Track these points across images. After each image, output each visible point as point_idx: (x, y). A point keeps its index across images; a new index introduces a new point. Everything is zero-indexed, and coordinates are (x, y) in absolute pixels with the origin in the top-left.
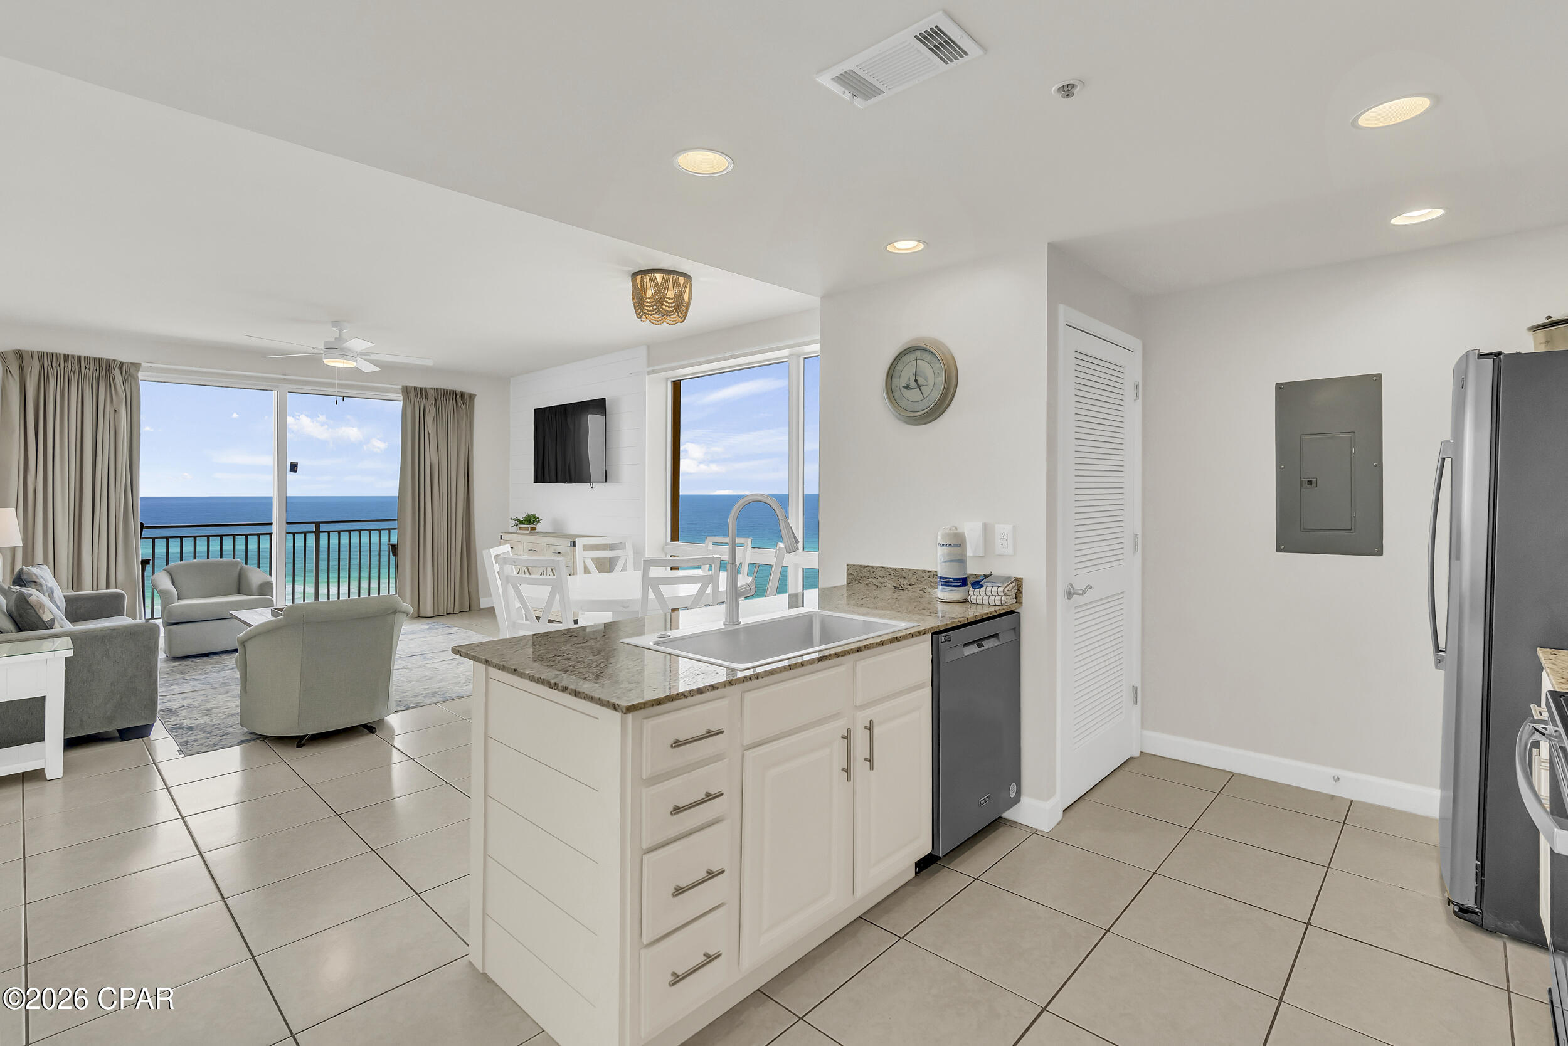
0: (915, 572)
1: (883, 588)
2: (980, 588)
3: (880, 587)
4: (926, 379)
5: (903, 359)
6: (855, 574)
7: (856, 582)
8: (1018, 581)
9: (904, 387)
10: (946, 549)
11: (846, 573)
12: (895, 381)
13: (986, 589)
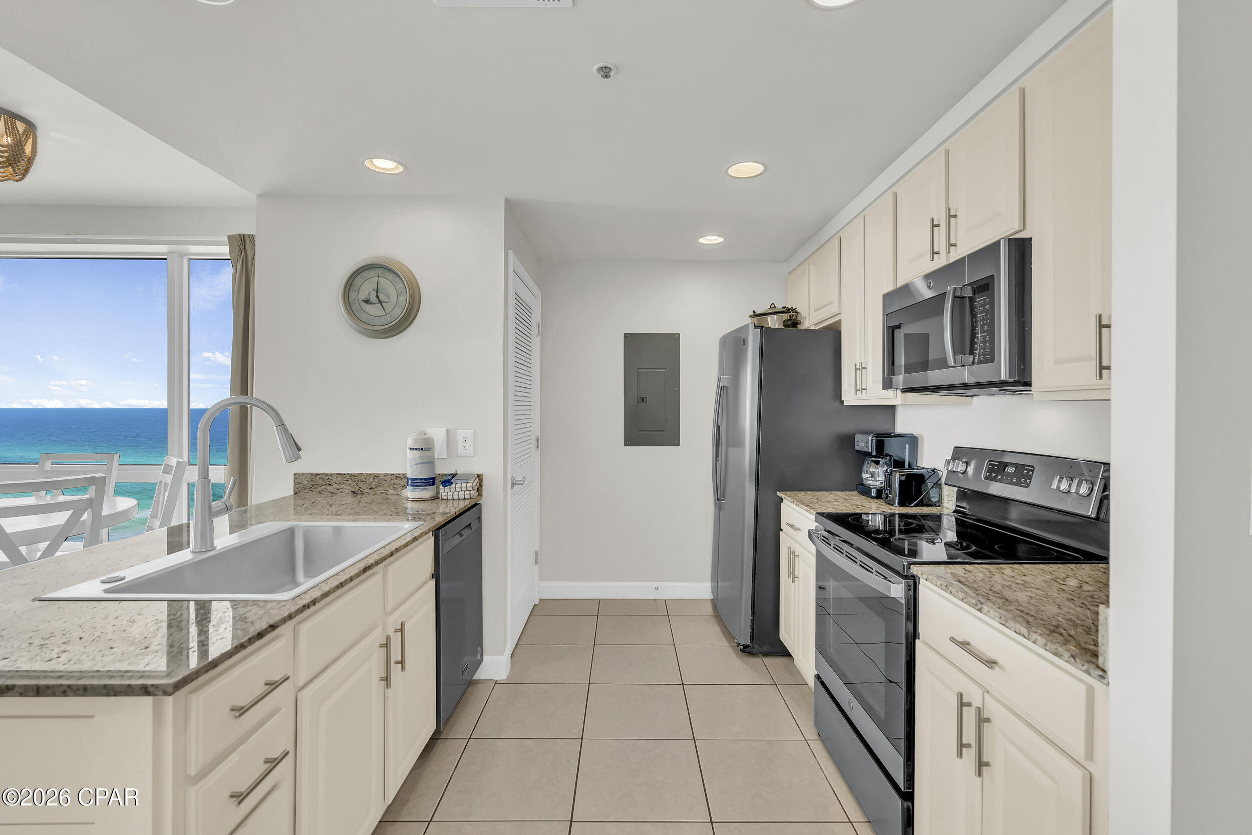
0: (376, 476)
1: (339, 494)
2: (450, 485)
3: (336, 494)
4: (388, 296)
5: (362, 275)
6: (305, 482)
7: (306, 491)
8: (480, 477)
9: (364, 301)
10: (417, 453)
11: (293, 483)
12: (353, 295)
13: (456, 486)
